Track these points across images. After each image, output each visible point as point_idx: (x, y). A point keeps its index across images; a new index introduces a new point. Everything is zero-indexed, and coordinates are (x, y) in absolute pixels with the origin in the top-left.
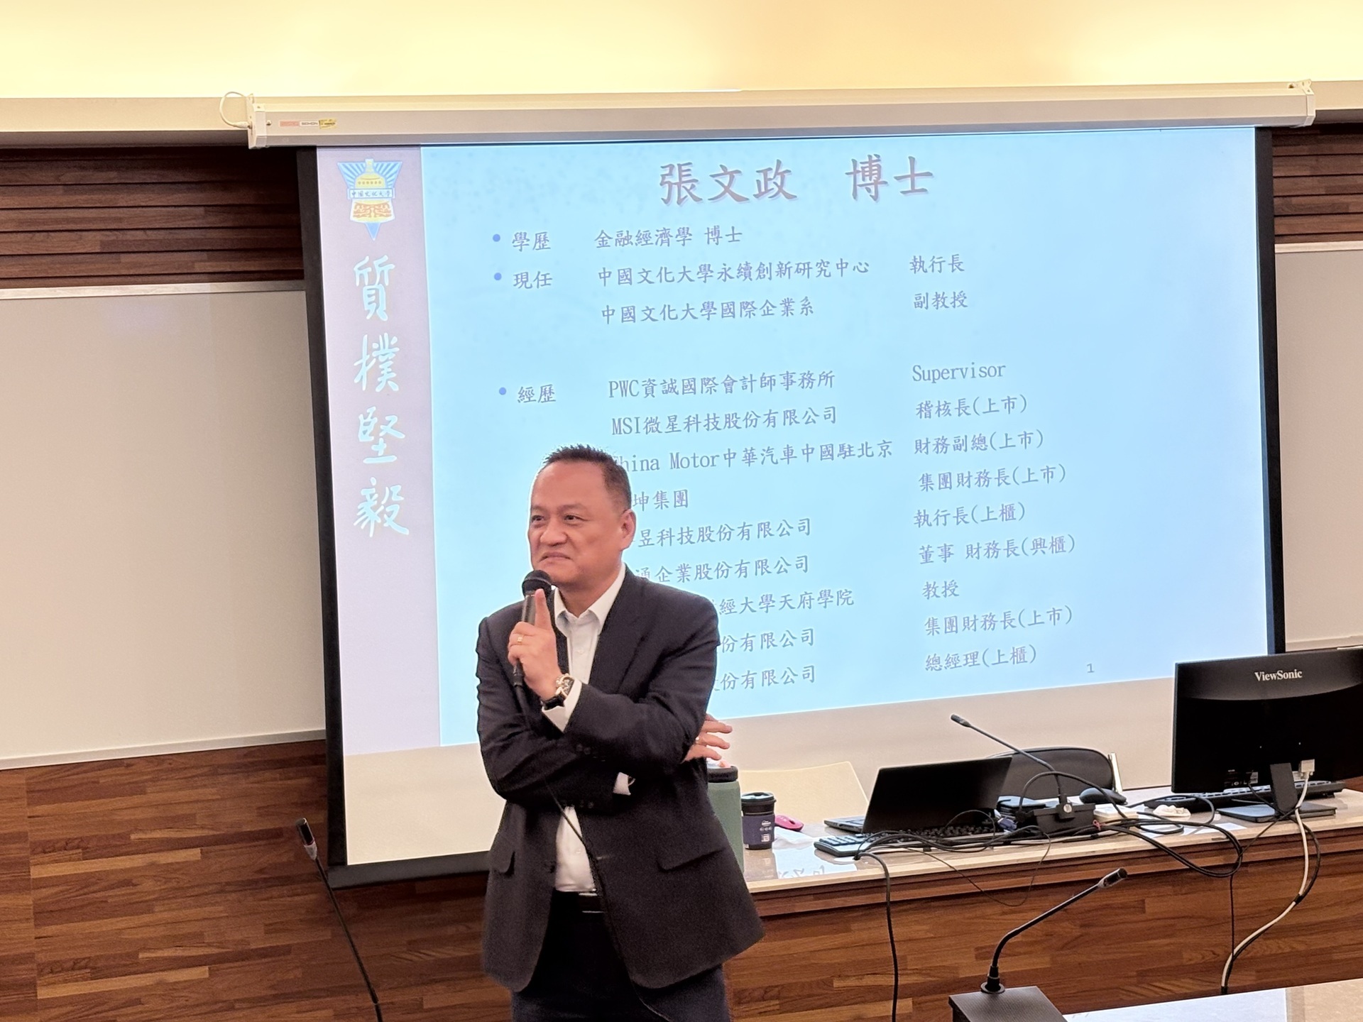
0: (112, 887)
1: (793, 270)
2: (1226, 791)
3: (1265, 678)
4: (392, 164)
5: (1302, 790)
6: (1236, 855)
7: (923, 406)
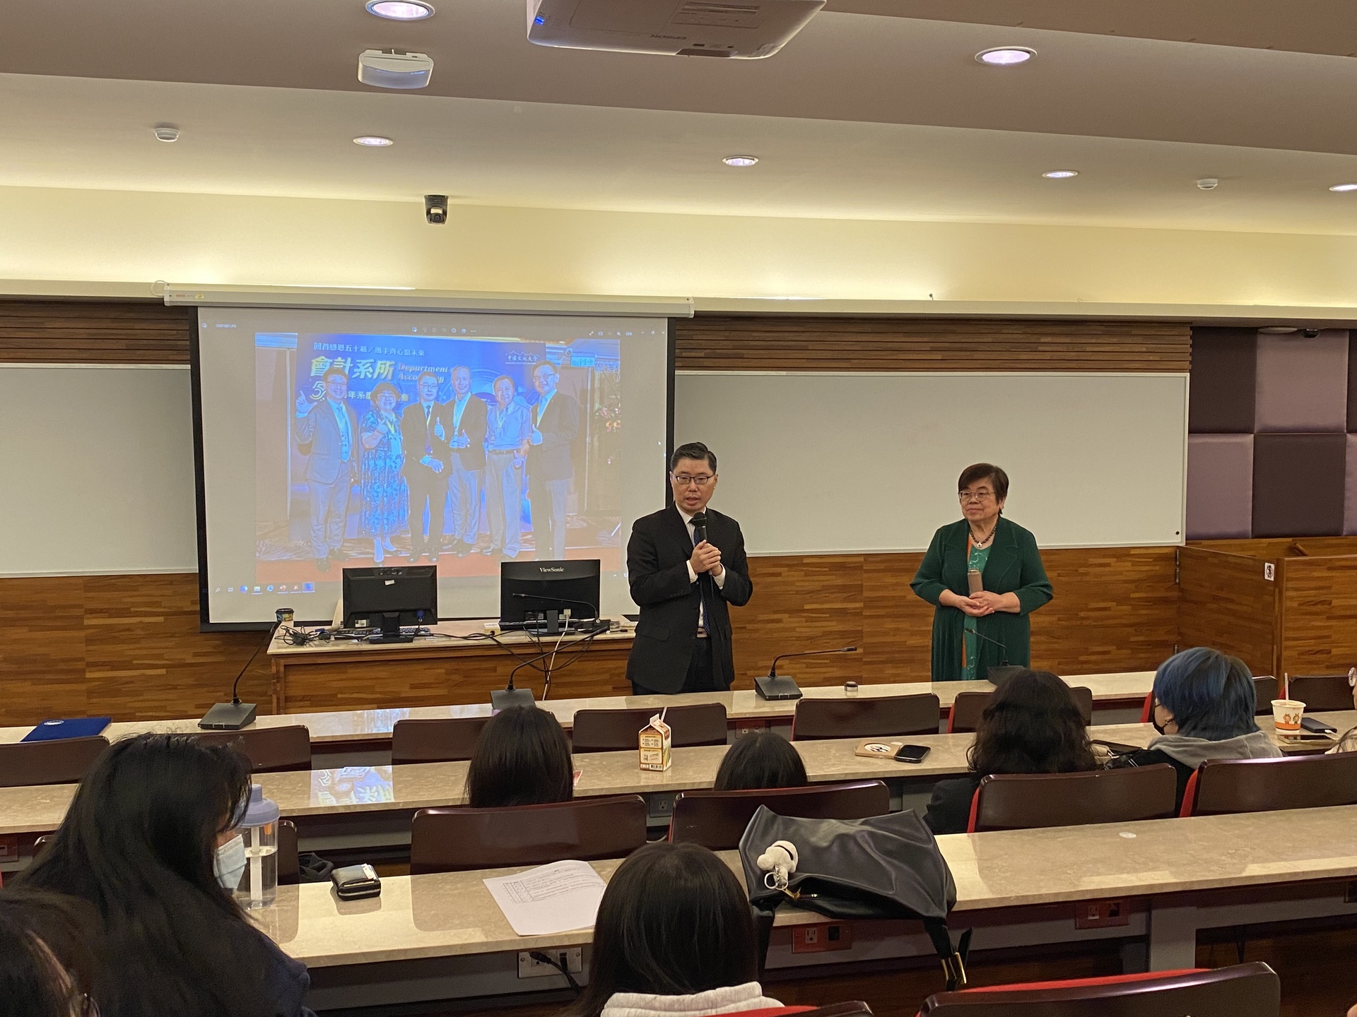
0: (122, 631)
5: (565, 623)
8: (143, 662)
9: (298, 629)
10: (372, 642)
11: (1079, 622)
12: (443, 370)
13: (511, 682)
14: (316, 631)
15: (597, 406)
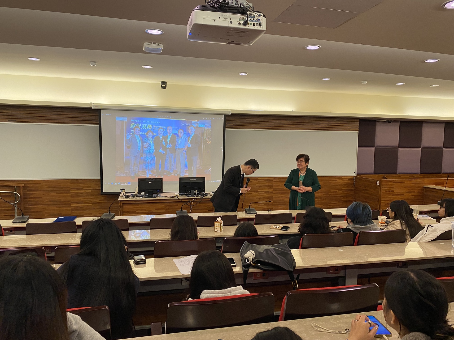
8: (86, 202)
9: (126, 194)
10: (146, 198)
11: (329, 195)
12: (165, 127)
13: (182, 208)
14: (131, 195)
15: (205, 137)
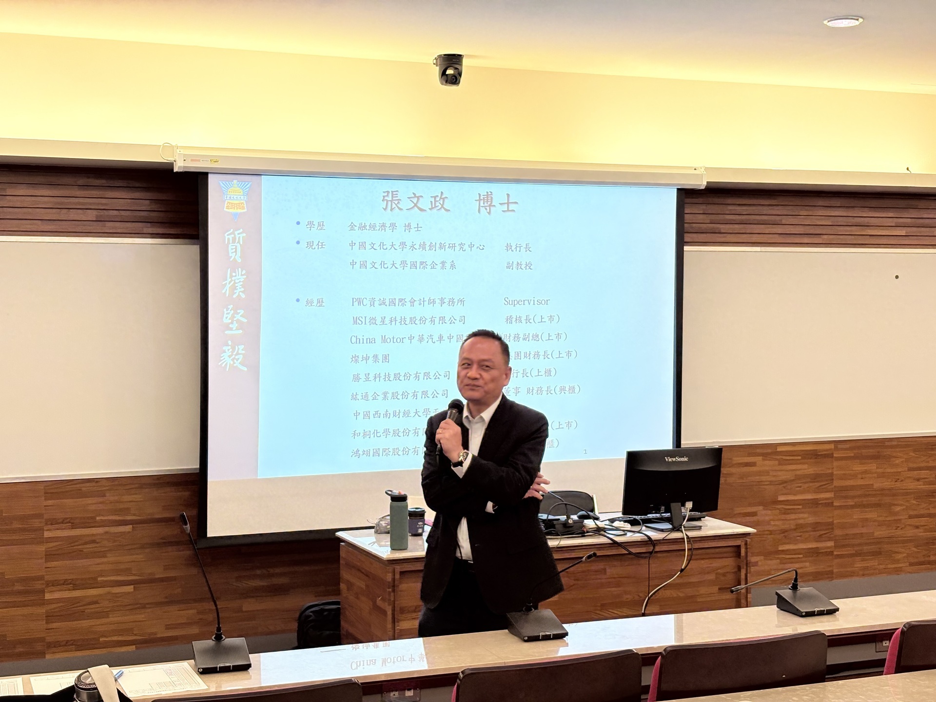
0: (86, 543)
1: (447, 247)
2: (648, 515)
3: (670, 460)
4: (247, 183)
5: (686, 516)
6: (652, 548)
7: (509, 317)
8: (109, 578)
